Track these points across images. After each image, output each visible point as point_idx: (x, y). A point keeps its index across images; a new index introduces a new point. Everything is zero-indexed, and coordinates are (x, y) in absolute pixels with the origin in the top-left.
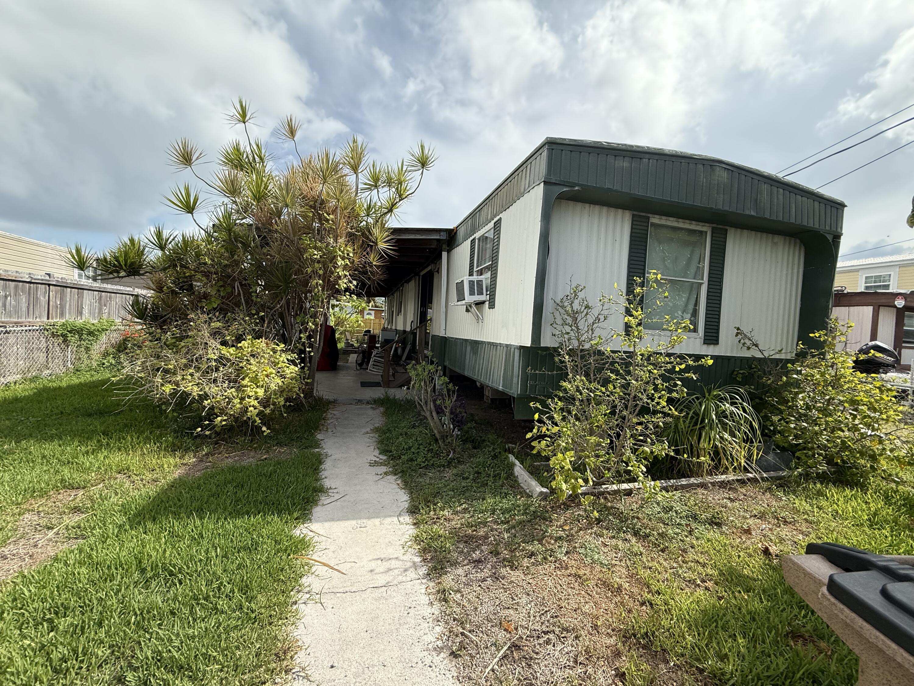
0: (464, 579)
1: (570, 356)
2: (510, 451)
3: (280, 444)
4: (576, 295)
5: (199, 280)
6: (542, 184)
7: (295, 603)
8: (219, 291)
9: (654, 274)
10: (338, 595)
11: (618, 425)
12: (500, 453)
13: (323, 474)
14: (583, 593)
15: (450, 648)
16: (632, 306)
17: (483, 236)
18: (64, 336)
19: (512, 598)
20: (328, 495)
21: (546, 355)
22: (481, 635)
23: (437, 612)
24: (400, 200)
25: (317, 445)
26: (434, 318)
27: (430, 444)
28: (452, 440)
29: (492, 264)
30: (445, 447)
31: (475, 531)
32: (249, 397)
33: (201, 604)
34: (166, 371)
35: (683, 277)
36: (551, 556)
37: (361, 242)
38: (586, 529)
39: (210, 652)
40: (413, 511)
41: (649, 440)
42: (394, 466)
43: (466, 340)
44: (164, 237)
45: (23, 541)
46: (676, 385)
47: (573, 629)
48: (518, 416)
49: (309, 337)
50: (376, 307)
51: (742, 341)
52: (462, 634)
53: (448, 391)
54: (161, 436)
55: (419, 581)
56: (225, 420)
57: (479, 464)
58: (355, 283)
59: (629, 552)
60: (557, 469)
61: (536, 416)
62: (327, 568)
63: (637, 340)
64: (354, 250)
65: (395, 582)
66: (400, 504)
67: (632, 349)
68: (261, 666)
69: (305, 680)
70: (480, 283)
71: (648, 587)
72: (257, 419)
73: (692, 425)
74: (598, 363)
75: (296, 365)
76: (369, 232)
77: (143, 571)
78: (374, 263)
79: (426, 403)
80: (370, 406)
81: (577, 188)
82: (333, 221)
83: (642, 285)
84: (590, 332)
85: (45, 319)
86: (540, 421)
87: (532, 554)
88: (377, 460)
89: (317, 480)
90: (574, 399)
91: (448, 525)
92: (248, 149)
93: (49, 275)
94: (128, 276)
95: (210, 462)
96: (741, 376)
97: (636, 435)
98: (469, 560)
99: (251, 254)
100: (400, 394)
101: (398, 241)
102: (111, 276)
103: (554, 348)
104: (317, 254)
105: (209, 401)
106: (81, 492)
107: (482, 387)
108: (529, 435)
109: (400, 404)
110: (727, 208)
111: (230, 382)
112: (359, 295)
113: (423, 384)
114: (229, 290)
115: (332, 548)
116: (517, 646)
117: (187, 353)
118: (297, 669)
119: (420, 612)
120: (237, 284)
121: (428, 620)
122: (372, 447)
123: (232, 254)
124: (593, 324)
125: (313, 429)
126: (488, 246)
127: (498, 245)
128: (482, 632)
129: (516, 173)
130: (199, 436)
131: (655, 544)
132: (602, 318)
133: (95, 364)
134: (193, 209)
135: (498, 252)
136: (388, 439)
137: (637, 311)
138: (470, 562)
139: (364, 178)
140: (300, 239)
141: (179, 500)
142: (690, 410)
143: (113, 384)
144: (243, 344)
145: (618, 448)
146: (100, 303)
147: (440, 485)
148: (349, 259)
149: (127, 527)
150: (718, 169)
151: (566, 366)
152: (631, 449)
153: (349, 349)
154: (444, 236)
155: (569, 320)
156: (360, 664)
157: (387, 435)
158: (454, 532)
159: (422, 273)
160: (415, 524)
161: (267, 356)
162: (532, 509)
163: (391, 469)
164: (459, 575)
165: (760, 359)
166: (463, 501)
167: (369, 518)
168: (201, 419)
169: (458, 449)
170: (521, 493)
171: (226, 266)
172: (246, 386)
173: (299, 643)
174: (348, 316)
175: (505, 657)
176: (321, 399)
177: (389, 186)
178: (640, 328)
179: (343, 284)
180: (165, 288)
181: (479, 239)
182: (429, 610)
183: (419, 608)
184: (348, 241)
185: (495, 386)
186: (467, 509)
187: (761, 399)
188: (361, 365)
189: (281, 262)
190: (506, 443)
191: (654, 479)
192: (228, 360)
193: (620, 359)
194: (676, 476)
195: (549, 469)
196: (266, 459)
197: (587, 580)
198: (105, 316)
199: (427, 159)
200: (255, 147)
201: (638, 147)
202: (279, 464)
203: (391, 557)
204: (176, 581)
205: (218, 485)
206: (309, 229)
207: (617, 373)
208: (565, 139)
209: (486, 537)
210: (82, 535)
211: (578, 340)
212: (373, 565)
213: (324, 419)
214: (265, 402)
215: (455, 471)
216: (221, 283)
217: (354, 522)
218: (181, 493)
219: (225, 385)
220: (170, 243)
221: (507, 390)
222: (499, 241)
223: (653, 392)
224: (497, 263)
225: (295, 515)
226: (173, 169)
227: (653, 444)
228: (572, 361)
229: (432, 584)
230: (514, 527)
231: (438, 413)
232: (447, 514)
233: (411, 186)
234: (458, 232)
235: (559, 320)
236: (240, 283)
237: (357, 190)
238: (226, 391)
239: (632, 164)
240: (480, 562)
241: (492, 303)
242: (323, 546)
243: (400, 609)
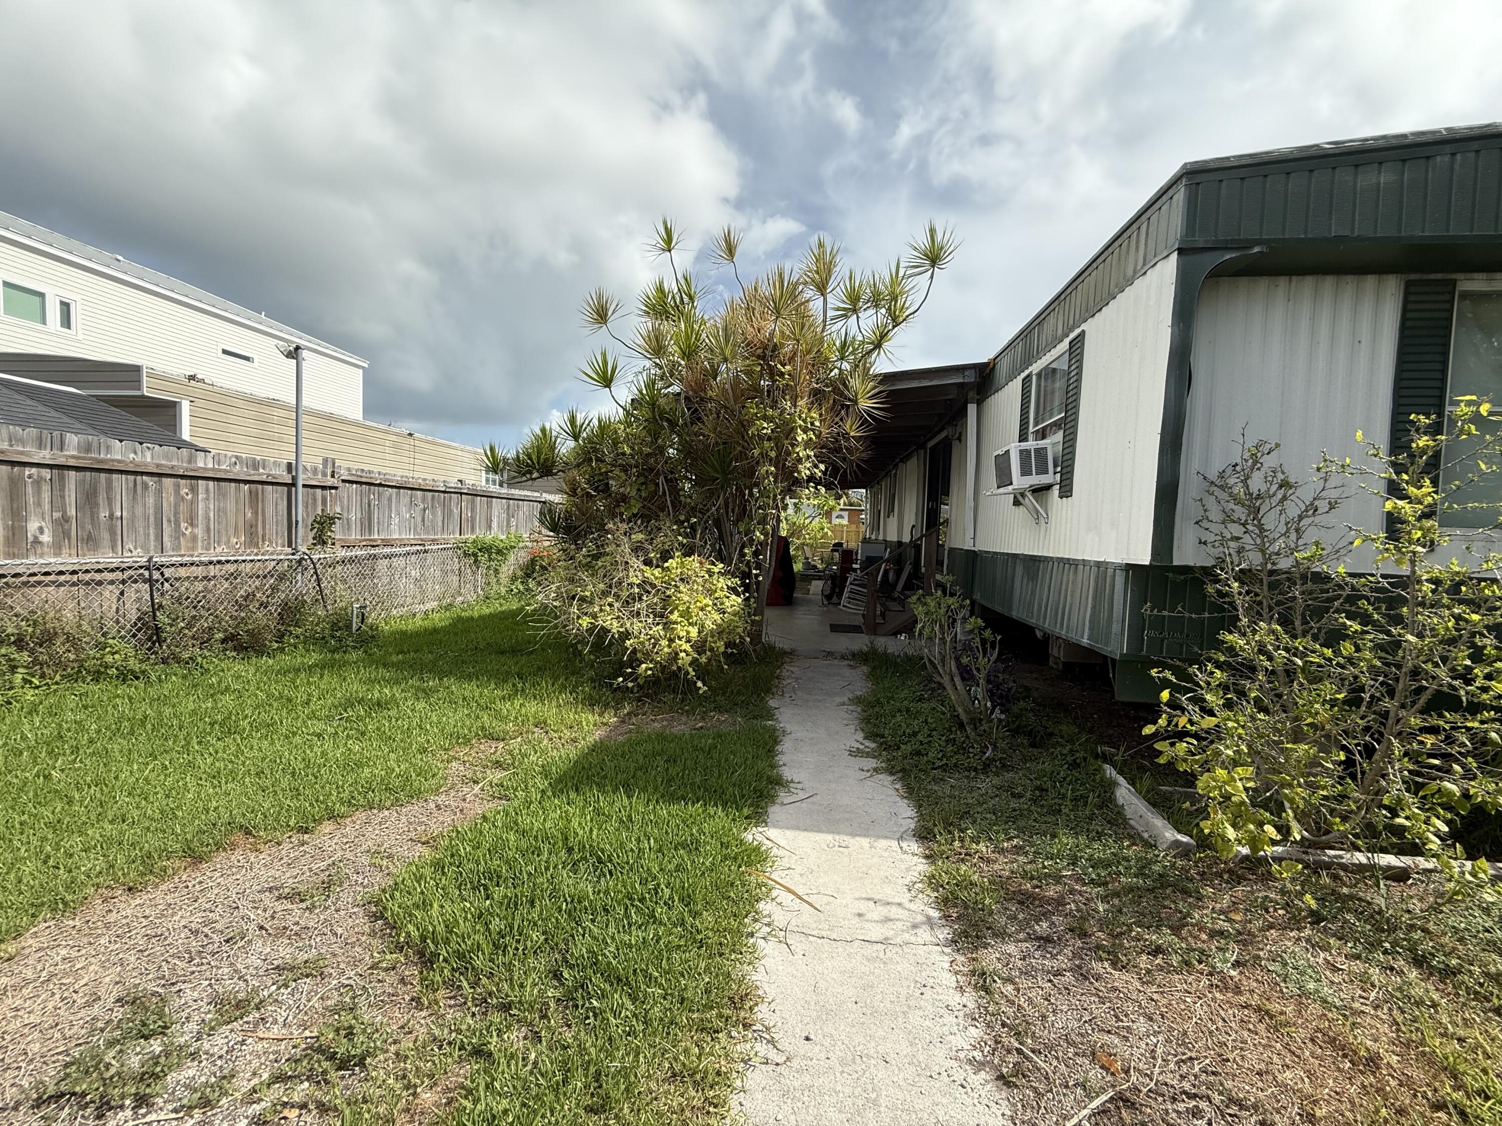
0: (1019, 963)
1: (1242, 583)
2: (1106, 758)
3: (719, 709)
4: (1255, 462)
5: (616, 477)
6: (1175, 256)
7: (752, 935)
8: (639, 490)
9: (1469, 403)
10: (811, 938)
11: (1367, 729)
12: (1085, 759)
13: (781, 759)
14: (1278, 1046)
15: (997, 1068)
16: (1405, 477)
17: (1046, 367)
18: (475, 555)
19: (1116, 1017)
20: (790, 791)
21: (1185, 581)
22: (1055, 1063)
23: (971, 1005)
24: (894, 327)
25: (769, 714)
26: (953, 518)
27: (950, 731)
28: (991, 728)
29: (1066, 417)
30: (978, 738)
31: (1037, 887)
32: (680, 639)
33: (637, 906)
34: (583, 599)
36: (1200, 962)
37: (831, 402)
38: (1285, 928)
39: (650, 970)
40: (924, 835)
41: (1456, 767)
42: (888, 760)
43: (1015, 556)
44: (578, 423)
45: (452, 792)
47: (1255, 1107)
48: (1122, 694)
49: (756, 554)
50: (851, 505)
52: (1019, 1052)
53: (984, 641)
54: (576, 686)
55: (938, 948)
56: (650, 669)
57: (1042, 774)
58: (822, 467)
59: (1398, 995)
60: (1214, 799)
61: (1165, 695)
62: (793, 897)
63: (1419, 549)
64: (821, 415)
65: (898, 940)
66: (901, 821)
67: (1405, 569)
68: (712, 1008)
69: (770, 1046)
70: (1041, 453)
71: (1455, 1077)
72: (690, 670)
74: (1315, 599)
75: (738, 595)
76: (844, 385)
77: (570, 850)
78: (852, 434)
79: (943, 661)
80: (846, 662)
81: (1256, 250)
82: (789, 375)
83: (1435, 430)
84: (1293, 536)
85: (457, 536)
86: (1174, 705)
87: (1157, 951)
88: (862, 747)
89: (772, 766)
90: (1253, 669)
91: (986, 869)
92: (674, 285)
93: (461, 481)
94: (541, 477)
95: (634, 724)
97: (1419, 753)
98: (1029, 934)
99: (678, 435)
100: (897, 645)
101: (891, 393)
102: (524, 478)
103: (1204, 568)
104: (767, 428)
105: (631, 641)
106: (501, 745)
107: (1047, 638)
108: (1148, 730)
109: (896, 663)
111: (655, 616)
112: (828, 487)
113: (937, 628)
114: (652, 488)
115: (799, 869)
116: (1128, 1101)
117: (605, 576)
118: (758, 1027)
119: (941, 997)
120: (661, 480)
121: (956, 1013)
122: (853, 727)
123: (656, 437)
124: (1301, 518)
125: (763, 691)
126: (1057, 385)
127: (1079, 380)
128: (1057, 1058)
129: (1116, 244)
130: (619, 688)
131: (1476, 993)
132: (1323, 506)
133: (503, 590)
134: (611, 381)
135: (1077, 394)
136: (878, 716)
137: (1419, 488)
138: (1029, 938)
139: (836, 299)
140: (744, 407)
141: (603, 769)
143: (527, 615)
144: (671, 563)
145: (1369, 777)
146: (508, 514)
147: (970, 801)
148: (813, 430)
149: (550, 793)
151: (1232, 604)
152: (1404, 782)
153: (811, 574)
154: (970, 377)
155: (1240, 512)
156: (848, 1048)
157: (877, 709)
158: (999, 883)
159: (931, 444)
160: (927, 857)
161: (700, 580)
162: (1156, 868)
163: (884, 765)
164: (1009, 955)
166: (1013, 833)
167: (853, 835)
168: (622, 665)
169: (1002, 744)
170: (1130, 837)
171: (648, 455)
172: (676, 623)
173: (760, 992)
174: (807, 521)
175: (1104, 1112)
176: (772, 648)
177: (876, 306)
178: (1428, 523)
179: (805, 470)
180: (579, 490)
181: (1039, 375)
182: (958, 998)
183: (940, 991)
184: (812, 403)
185: (1073, 637)
186: (1022, 847)
188: (829, 597)
189: (717, 443)
190: (1097, 743)
191: (1472, 855)
192: (653, 586)
193: (1372, 590)
195: (1194, 798)
196: (701, 728)
197: (1287, 1024)
198: (513, 530)
199: (942, 248)
200: (683, 282)
202: (720, 736)
203: (890, 900)
204: (606, 870)
205: (646, 756)
206: (756, 390)
207: (1365, 620)
208: (1228, 158)
209: (1060, 902)
210: (506, 796)
211: (1263, 552)
212: (863, 907)
213: (777, 678)
214: (700, 647)
215: (996, 781)
216: (642, 479)
217: (829, 837)
218: (604, 759)
219: (650, 621)
220: (585, 429)
221: (1099, 646)
222: (1079, 374)
223: (1468, 662)
224: (1076, 414)
225: (746, 811)
226: (586, 331)
227: (1469, 775)
228: (1248, 593)
229: (961, 958)
230: (1117, 894)
231: (963, 679)
232: (984, 849)
233: (913, 300)
234: (998, 367)
235: (1215, 514)
236: (666, 478)
237: (824, 321)
238: (651, 629)
239: (1403, 173)
240: (1050, 942)
241: (1068, 488)
242: (785, 863)
243: (907, 983)
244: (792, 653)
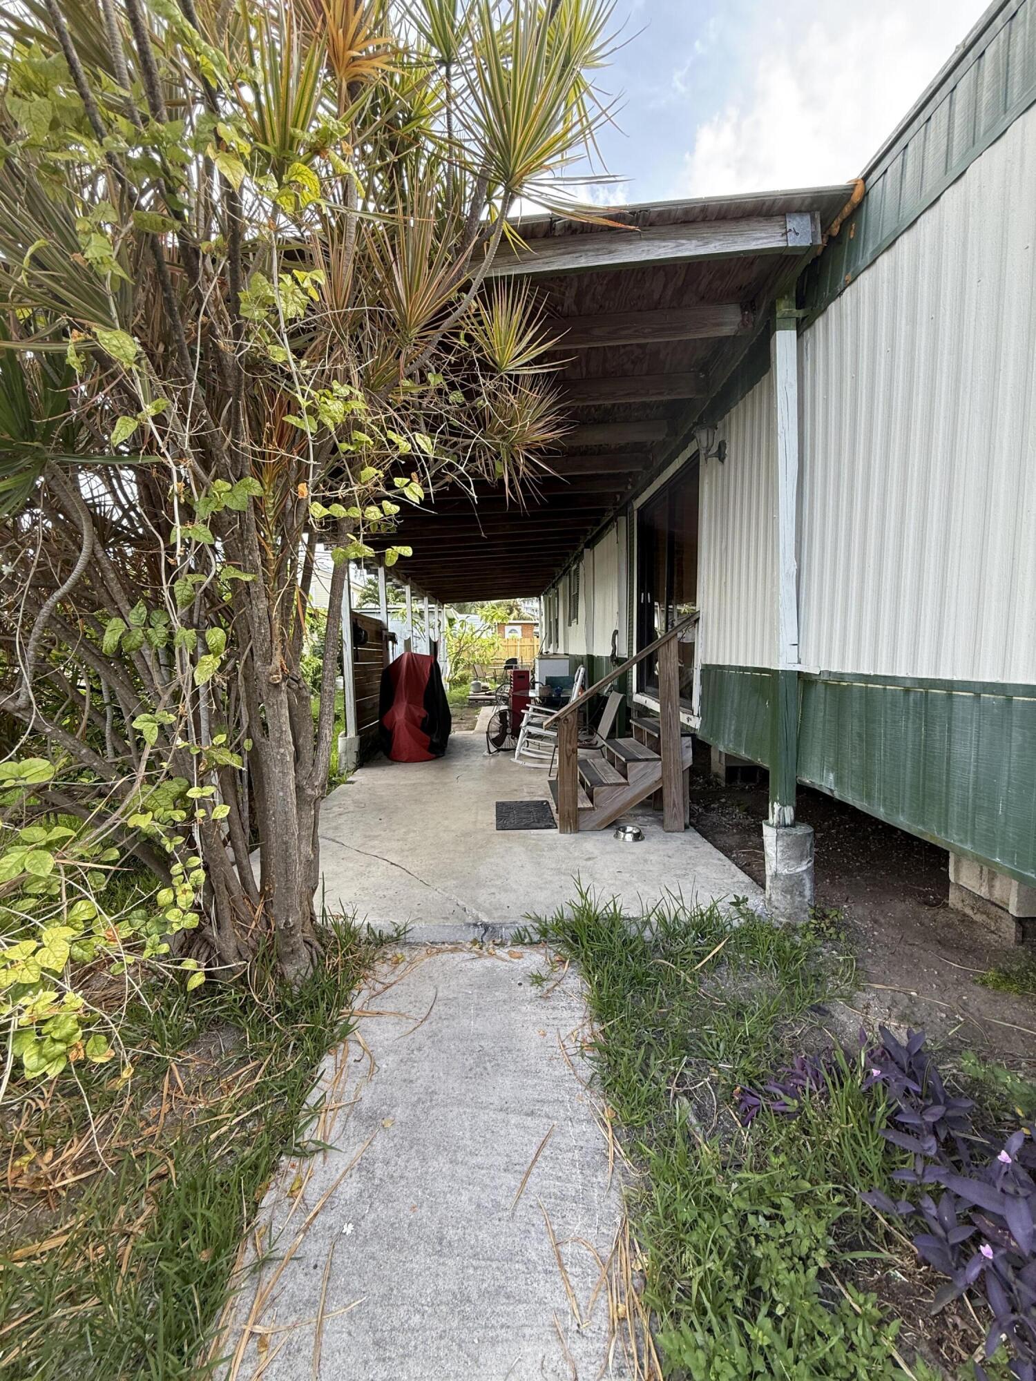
153: (481, 698)
154: (801, 236)
159: (638, 503)
188: (498, 742)
234: (874, 194)
244: (398, 938)
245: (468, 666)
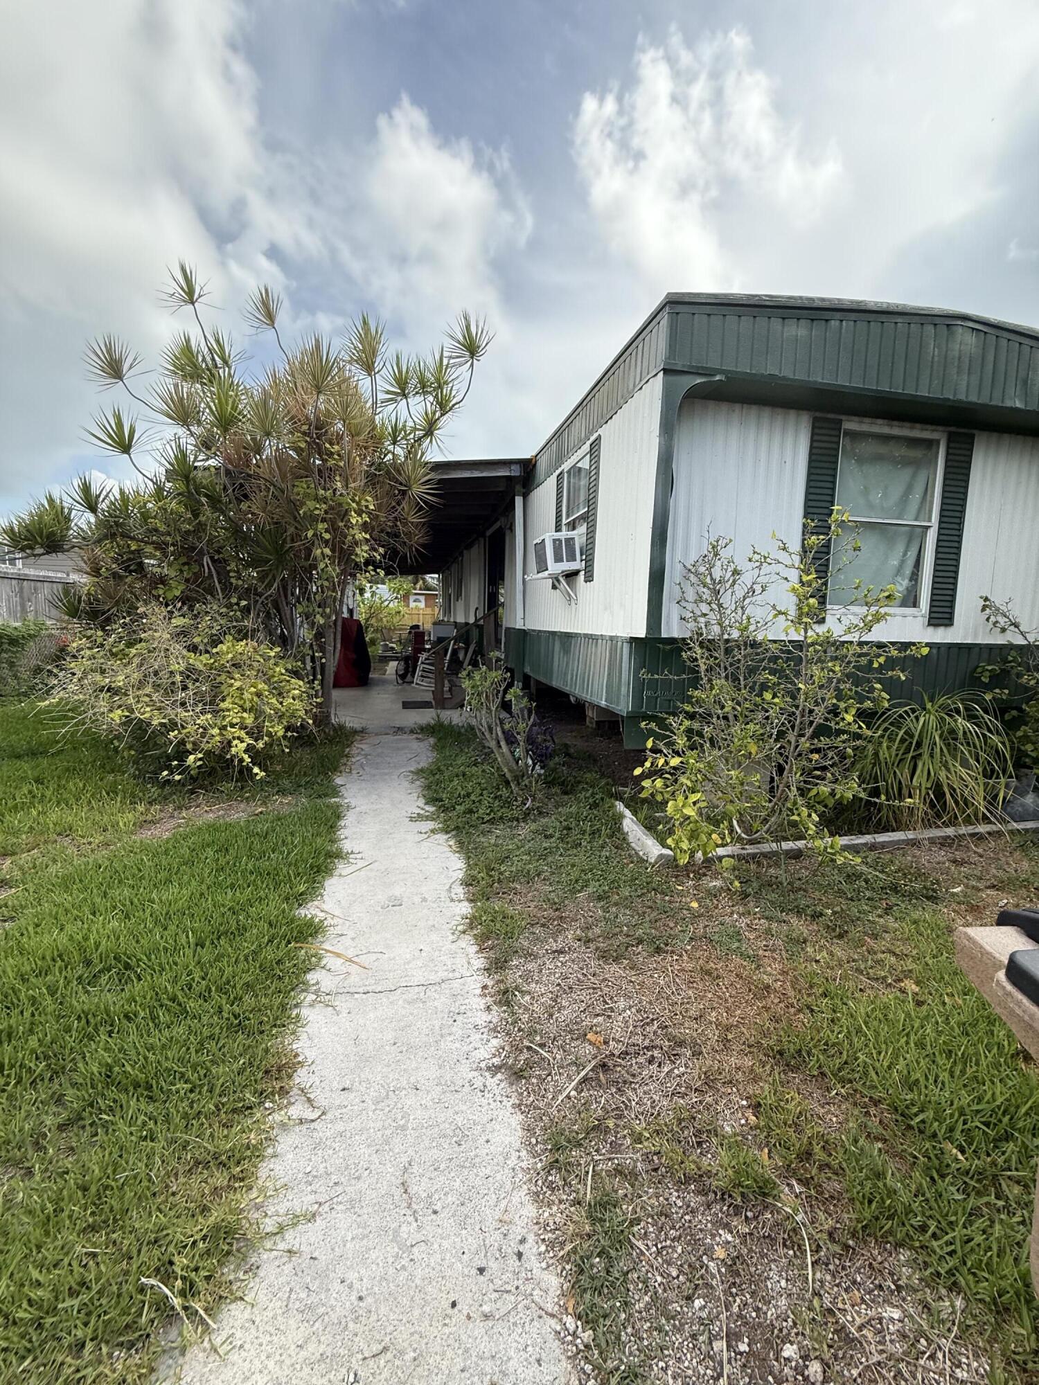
0: (536, 976)
2: (618, 796)
3: (282, 792)
4: (716, 554)
5: (152, 556)
6: (661, 375)
7: (296, 1006)
8: (180, 571)
10: (356, 996)
12: (602, 799)
13: (342, 833)
14: (711, 995)
15: (511, 1067)
17: (574, 466)
19: (604, 1001)
20: (349, 862)
21: (669, 649)
22: (555, 1050)
23: (495, 1020)
24: (442, 415)
25: (335, 792)
26: (508, 601)
27: (498, 789)
28: (531, 782)
29: (588, 512)
30: (521, 793)
31: (557, 909)
32: (233, 726)
33: (166, 1006)
34: (115, 691)
35: (897, 518)
36: (667, 945)
37: (385, 486)
38: (725, 907)
39: (176, 1068)
40: (469, 882)
41: (829, 775)
42: (445, 821)
43: (554, 633)
44: (93, 492)
46: (872, 690)
47: (691, 1044)
48: (628, 745)
49: (318, 636)
50: (426, 589)
51: (993, 619)
52: (529, 1049)
54: (116, 784)
55: (473, 978)
56: (200, 759)
57: (570, 815)
58: (381, 550)
59: (786, 939)
60: (677, 820)
61: (649, 744)
62: (342, 961)
63: (810, 620)
64: (376, 499)
65: (438, 980)
66: (451, 873)
67: (801, 636)
68: (245, 1087)
69: (306, 1106)
70: (570, 541)
71: (810, 988)
72: (246, 757)
73: (901, 752)
74: (751, 660)
75: (300, 678)
76: (399, 470)
77: (89, 963)
78: (410, 520)
79: (490, 728)
80: (415, 736)
81: (717, 378)
82: (339, 455)
84: (740, 611)
86: (655, 750)
87: (639, 942)
88: (422, 812)
89: (333, 841)
90: (710, 715)
91: (518, 902)
92: (203, 344)
94: (48, 553)
95: (184, 818)
96: (988, 674)
97: (809, 768)
98: (547, 950)
100: (454, 717)
101: (444, 480)
102: (25, 554)
103: (684, 639)
104: (320, 509)
105: (176, 732)
106: (8, 860)
108: (638, 771)
109: (459, 733)
110: (973, 398)
111: (204, 704)
113: (483, 699)
114: (196, 568)
115: (351, 934)
116: (605, 1065)
117: (141, 664)
118: (295, 1091)
119: (470, 1020)
120: (206, 560)
121: (482, 1030)
122: (416, 795)
123: (196, 514)
124: (745, 598)
125: (329, 770)
126: (582, 483)
127: (597, 479)
128: (558, 1046)
130: (166, 782)
131: (828, 927)
132: (758, 588)
134: (130, 447)
135: (596, 491)
136: (438, 782)
137: (809, 575)
138: (547, 953)
139: (384, 382)
140: (294, 486)
141: (140, 870)
142: (900, 728)
144: (221, 648)
145: (781, 788)
146: (21, 597)
147: (510, 847)
148: (369, 514)
150: (960, 330)
151: (700, 667)
153: (388, 655)
154: (515, 471)
155: (707, 594)
156: (383, 1086)
157: (437, 776)
158: (527, 912)
159: (489, 533)
160: (470, 901)
161: (255, 665)
162: (646, 879)
163: (440, 826)
164: (530, 971)
165: (1020, 647)
166: (542, 868)
168: (169, 758)
169: (540, 795)
170: (630, 856)
171: (188, 532)
172: (228, 710)
173: (300, 1059)
174: (384, 605)
175: (587, 1079)
176: (341, 727)
177: (424, 393)
178: (813, 601)
179: (362, 553)
180: (103, 569)
181: (569, 472)
182: (486, 1017)
183: (470, 1015)
184: (366, 486)
185: (595, 700)
186: (548, 880)
187: (1020, 710)
188: (403, 677)
189: (268, 523)
190: (612, 785)
191: (832, 835)
192: (200, 673)
193: (783, 652)
194: (871, 829)
195: (666, 820)
196: (261, 813)
197: (719, 978)
198: (31, 617)
199: (477, 342)
200: (213, 342)
201: (823, 300)
202: (280, 819)
203: (434, 945)
204: (134, 976)
205: (194, 850)
206: (306, 469)
207: (781, 674)
208: (698, 294)
209: (573, 918)
211: (721, 625)
212: (408, 956)
213: (346, 756)
214: (256, 733)
215: (533, 826)
216: (184, 559)
217: (383, 899)
218: (142, 860)
219: (198, 709)
220: (103, 501)
221: (613, 707)
222: (597, 474)
224: (595, 508)
225: (300, 888)
227: (835, 781)
228: (711, 657)
229: (490, 983)
230: (616, 904)
231: (508, 742)
232: (518, 885)
233: (458, 389)
234: (539, 463)
235: (691, 595)
236: (212, 558)
237: (375, 403)
238: (199, 717)
239: (812, 330)
240: (562, 953)
241: (589, 574)
242: (338, 930)
243: (442, 1015)
244: (363, 731)
245: (376, 631)
